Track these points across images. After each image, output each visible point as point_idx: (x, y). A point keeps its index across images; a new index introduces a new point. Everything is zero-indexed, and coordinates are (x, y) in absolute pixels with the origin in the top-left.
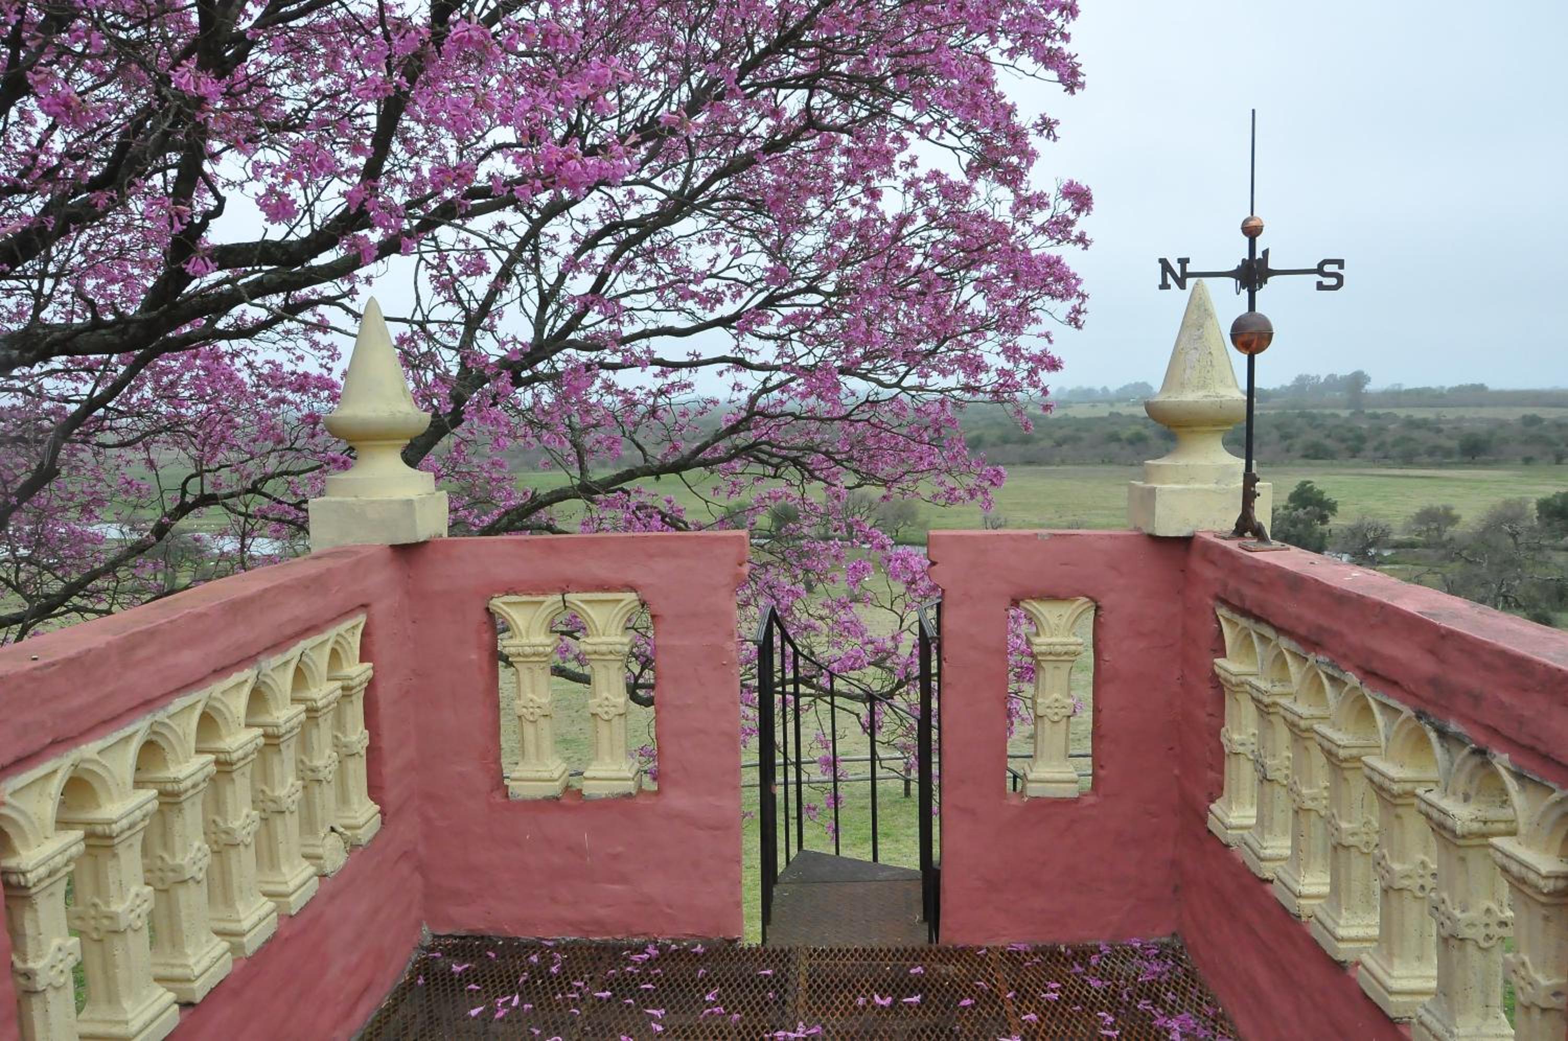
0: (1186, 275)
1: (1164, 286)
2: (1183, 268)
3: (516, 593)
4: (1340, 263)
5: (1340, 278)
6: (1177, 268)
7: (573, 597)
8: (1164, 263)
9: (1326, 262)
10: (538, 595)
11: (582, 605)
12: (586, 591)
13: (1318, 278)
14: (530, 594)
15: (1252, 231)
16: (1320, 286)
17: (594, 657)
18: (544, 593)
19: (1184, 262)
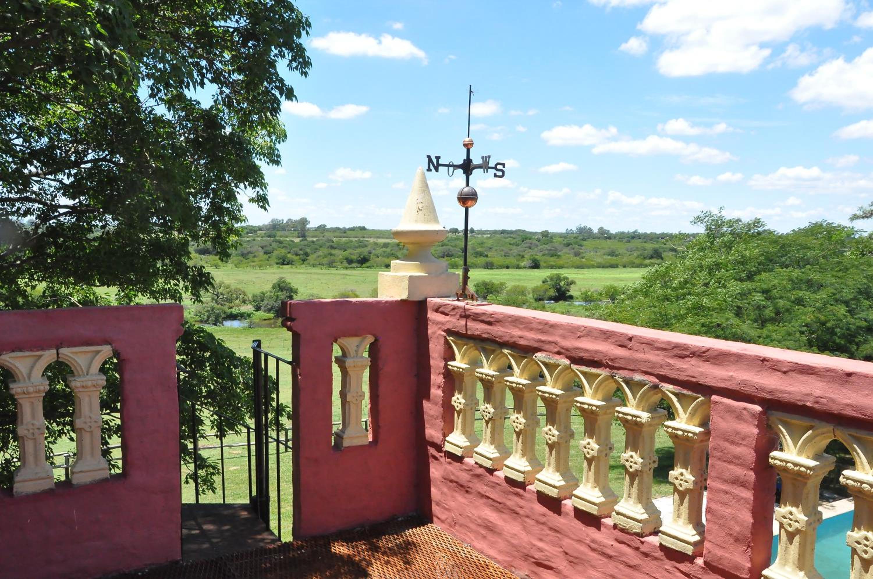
0: (439, 165)
1: (429, 170)
2: (438, 161)
3: (20, 350)
4: (504, 165)
5: (503, 172)
6: (435, 161)
7: (65, 351)
8: (429, 157)
9: (498, 164)
10: (38, 350)
11: (71, 355)
12: (75, 346)
13: (494, 171)
14: (31, 351)
15: (468, 146)
16: (496, 176)
17: (81, 390)
18: (43, 349)
19: (438, 158)
